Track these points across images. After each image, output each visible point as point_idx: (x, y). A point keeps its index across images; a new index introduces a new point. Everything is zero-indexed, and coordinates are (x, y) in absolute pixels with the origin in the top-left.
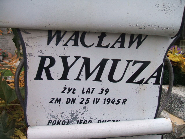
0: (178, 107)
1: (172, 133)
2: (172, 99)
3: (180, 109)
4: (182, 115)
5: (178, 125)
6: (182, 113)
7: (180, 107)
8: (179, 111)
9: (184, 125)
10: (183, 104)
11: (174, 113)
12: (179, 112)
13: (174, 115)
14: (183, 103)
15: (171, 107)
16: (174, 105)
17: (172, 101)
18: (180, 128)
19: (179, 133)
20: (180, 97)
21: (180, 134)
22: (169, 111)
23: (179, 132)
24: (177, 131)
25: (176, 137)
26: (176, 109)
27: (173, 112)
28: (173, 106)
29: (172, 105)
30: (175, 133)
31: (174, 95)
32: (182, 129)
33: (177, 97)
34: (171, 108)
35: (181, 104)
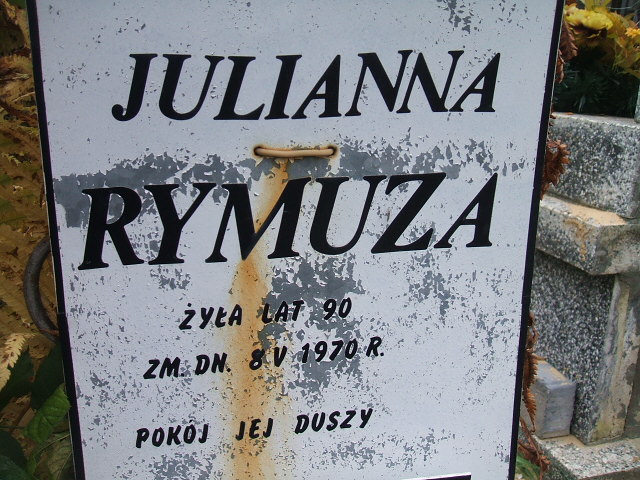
0: (600, 171)
1: (578, 260)
2: (578, 147)
3: (609, 178)
4: (614, 196)
5: (599, 226)
6: (616, 188)
7: (609, 167)
8: (606, 184)
9: (621, 226)
10: (619, 156)
11: (587, 195)
12: (605, 187)
13: (584, 205)
14: (619, 150)
15: (577, 176)
16: (588, 167)
17: (580, 156)
18: (606, 238)
19: (601, 258)
20: (611, 133)
21: (604, 261)
22: (566, 194)
23: (602, 253)
24: (596, 250)
25: (591, 272)
26: (594, 181)
27: (582, 193)
28: (583, 171)
29: (578, 169)
30: (589, 256)
31: (586, 131)
32: (615, 242)
33: (599, 133)
34: (573, 182)
35: (612, 156)
